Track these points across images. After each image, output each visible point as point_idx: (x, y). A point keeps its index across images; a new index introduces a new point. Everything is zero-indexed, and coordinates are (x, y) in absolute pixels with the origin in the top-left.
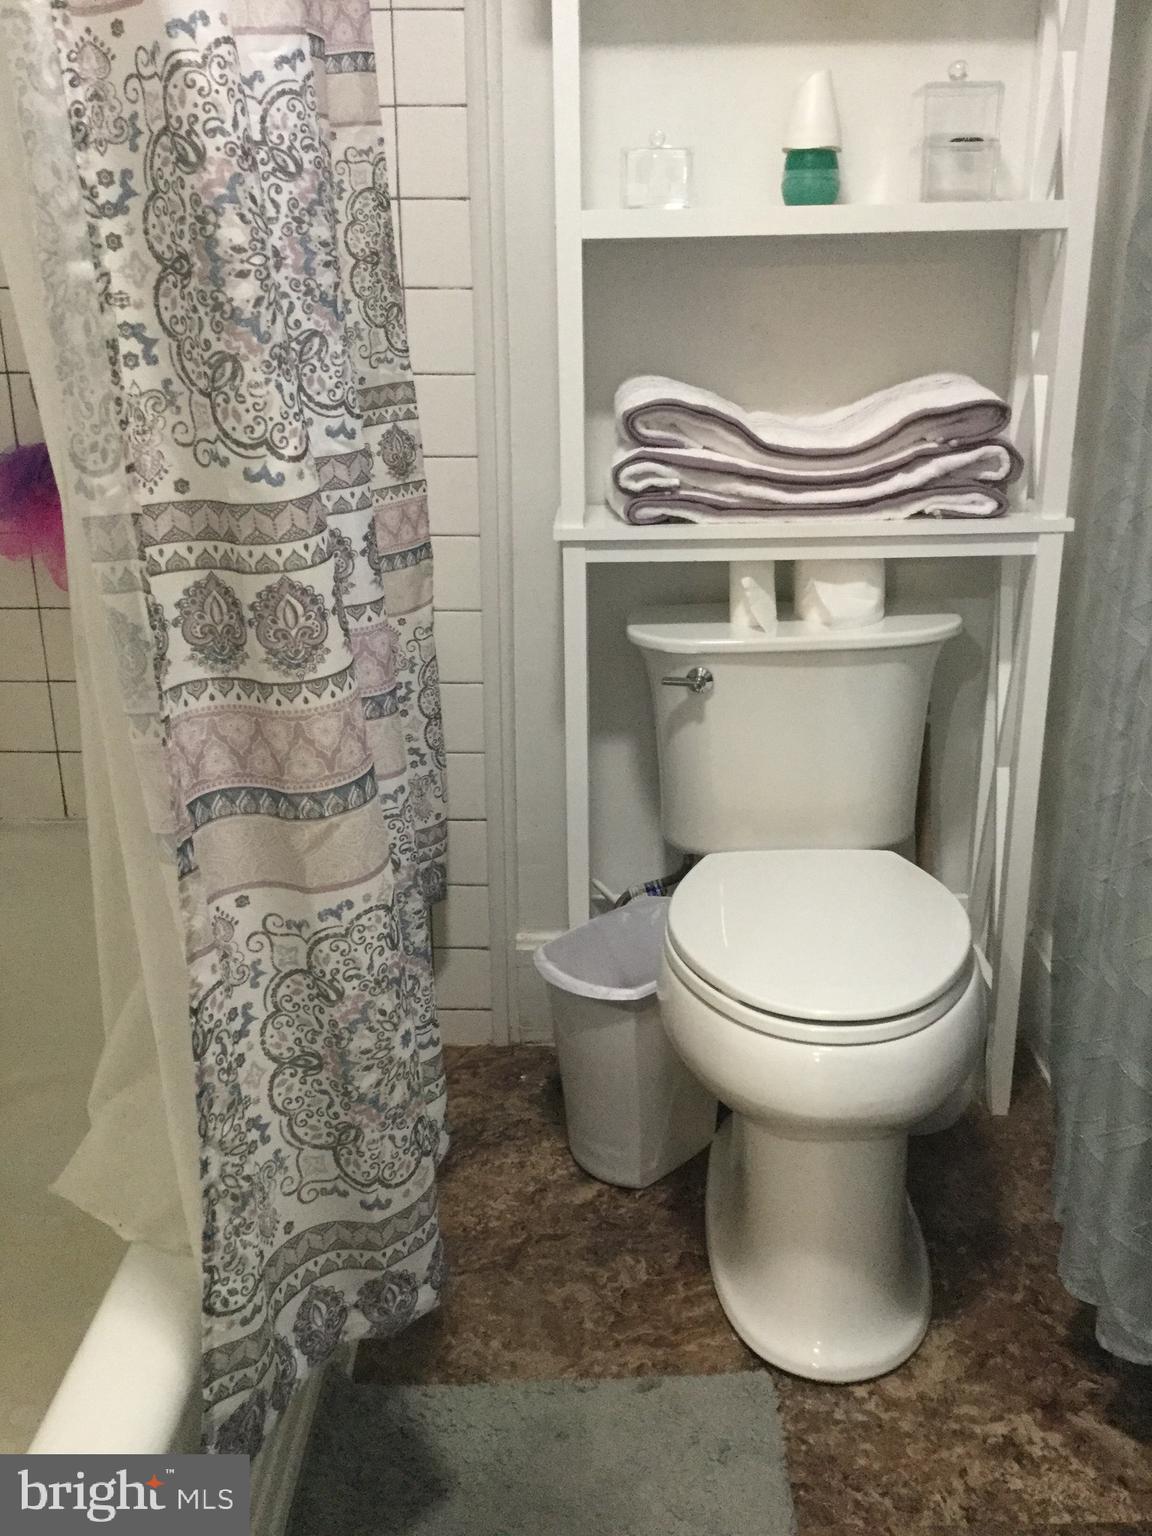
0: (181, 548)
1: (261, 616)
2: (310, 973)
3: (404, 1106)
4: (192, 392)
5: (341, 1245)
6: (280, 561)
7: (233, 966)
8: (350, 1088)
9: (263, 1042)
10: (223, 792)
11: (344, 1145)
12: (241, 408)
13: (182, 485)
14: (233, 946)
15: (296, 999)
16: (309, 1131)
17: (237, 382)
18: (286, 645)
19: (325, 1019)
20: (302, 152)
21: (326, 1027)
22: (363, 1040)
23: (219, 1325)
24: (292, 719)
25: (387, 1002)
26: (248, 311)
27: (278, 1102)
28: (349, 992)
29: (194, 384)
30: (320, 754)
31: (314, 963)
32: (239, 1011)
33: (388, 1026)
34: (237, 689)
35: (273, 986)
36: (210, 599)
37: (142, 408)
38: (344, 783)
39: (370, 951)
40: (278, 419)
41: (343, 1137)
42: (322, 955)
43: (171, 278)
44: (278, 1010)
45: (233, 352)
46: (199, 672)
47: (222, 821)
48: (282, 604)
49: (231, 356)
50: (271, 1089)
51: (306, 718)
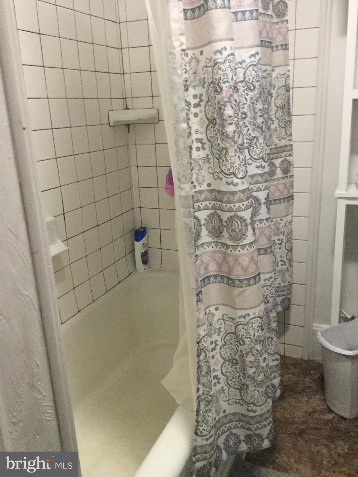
0: (207, 203)
1: (228, 225)
2: (235, 334)
3: (262, 381)
4: (214, 158)
5: (240, 420)
6: (235, 209)
7: (213, 328)
8: (245, 373)
9: (220, 353)
10: (214, 276)
11: (243, 390)
12: (227, 163)
13: (209, 185)
14: (213, 322)
15: (231, 341)
16: (232, 383)
17: (226, 156)
18: (235, 234)
19: (239, 349)
20: (255, 82)
21: (239, 352)
22: (250, 358)
23: (199, 439)
24: (234, 256)
25: (259, 347)
26: (231, 135)
27: (224, 372)
28: (247, 342)
29: (215, 156)
30: (242, 268)
31: (237, 332)
32: (214, 342)
33: (259, 355)
34: (220, 246)
35: (224, 336)
36: (214, 218)
37: (200, 163)
38: (249, 277)
39: (254, 331)
40: (238, 166)
41: (243, 387)
42: (239, 329)
43: (211, 125)
44: (225, 343)
45: (226, 147)
46: (210, 240)
47: (213, 284)
48: (234, 221)
49: (225, 148)
50: (222, 368)
51: (239, 256)
